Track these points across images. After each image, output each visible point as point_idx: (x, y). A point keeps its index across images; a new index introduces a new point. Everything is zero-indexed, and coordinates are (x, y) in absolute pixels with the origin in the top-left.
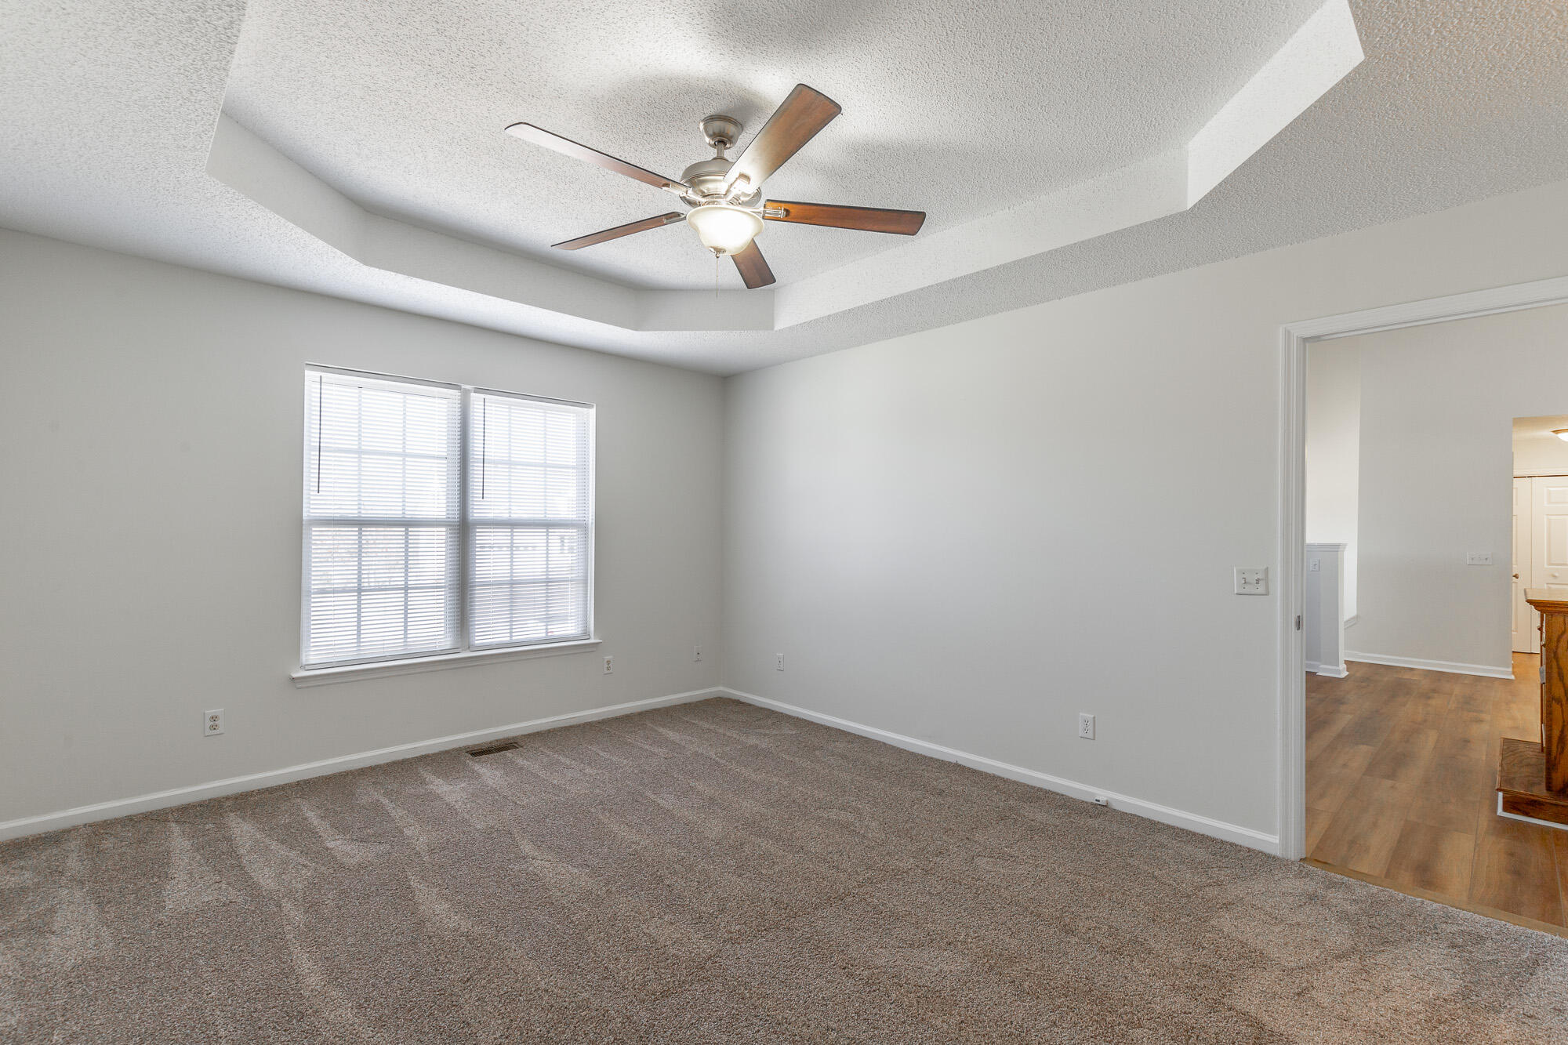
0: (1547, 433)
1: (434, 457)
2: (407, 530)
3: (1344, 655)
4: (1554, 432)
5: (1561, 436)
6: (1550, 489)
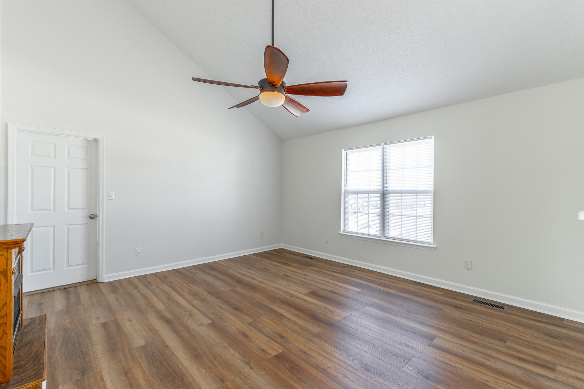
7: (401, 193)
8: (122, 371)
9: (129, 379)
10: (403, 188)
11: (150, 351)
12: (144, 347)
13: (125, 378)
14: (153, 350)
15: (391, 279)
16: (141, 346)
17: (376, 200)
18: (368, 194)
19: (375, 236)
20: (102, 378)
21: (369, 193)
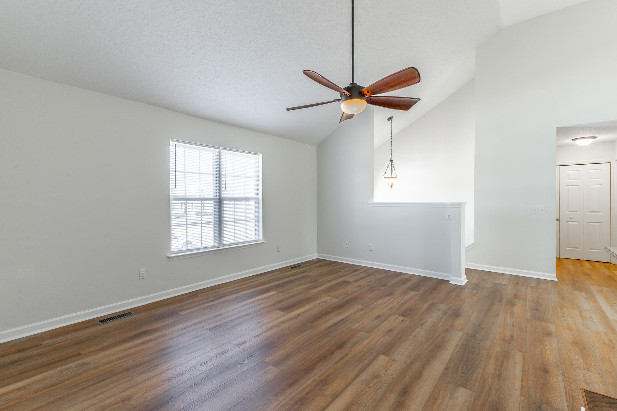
0: (569, 141)
3: (465, 265)
4: (573, 140)
5: (577, 142)
6: (569, 172)
7: (235, 199)
8: (501, 380)
9: (501, 371)
10: (233, 195)
11: (463, 377)
12: (465, 385)
13: (503, 374)
14: (460, 375)
15: (237, 283)
16: (466, 388)
17: (210, 207)
18: (200, 201)
19: (215, 247)
20: (522, 389)
21: (201, 199)
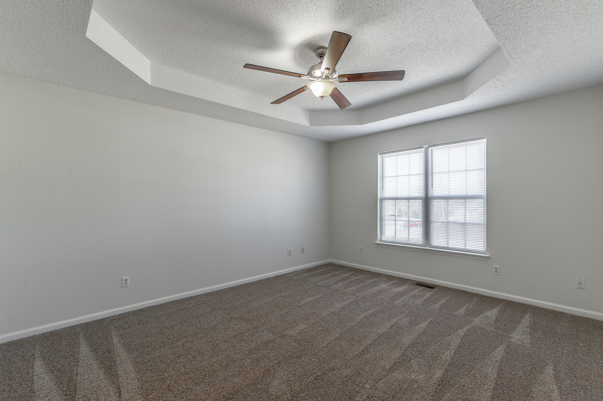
1: (415, 175)
2: (409, 201)
